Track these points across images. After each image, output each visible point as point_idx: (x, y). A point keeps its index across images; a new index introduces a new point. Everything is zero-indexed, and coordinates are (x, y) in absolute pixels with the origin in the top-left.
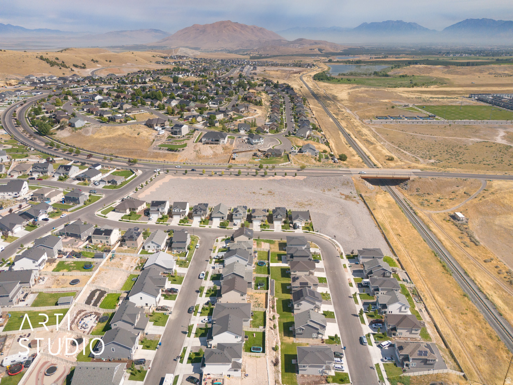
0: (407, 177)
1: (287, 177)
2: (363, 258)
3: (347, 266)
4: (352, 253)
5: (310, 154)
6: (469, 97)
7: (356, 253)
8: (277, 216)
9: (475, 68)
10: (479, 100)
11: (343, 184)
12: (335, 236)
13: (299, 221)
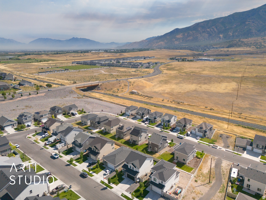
0: (98, 84)
1: (31, 96)
2: (131, 111)
3: (126, 118)
4: (121, 112)
5: (28, 85)
6: (72, 63)
7: (123, 112)
8: (58, 111)
9: (62, 55)
10: (77, 64)
11: (70, 93)
12: (102, 110)
13: (74, 110)
